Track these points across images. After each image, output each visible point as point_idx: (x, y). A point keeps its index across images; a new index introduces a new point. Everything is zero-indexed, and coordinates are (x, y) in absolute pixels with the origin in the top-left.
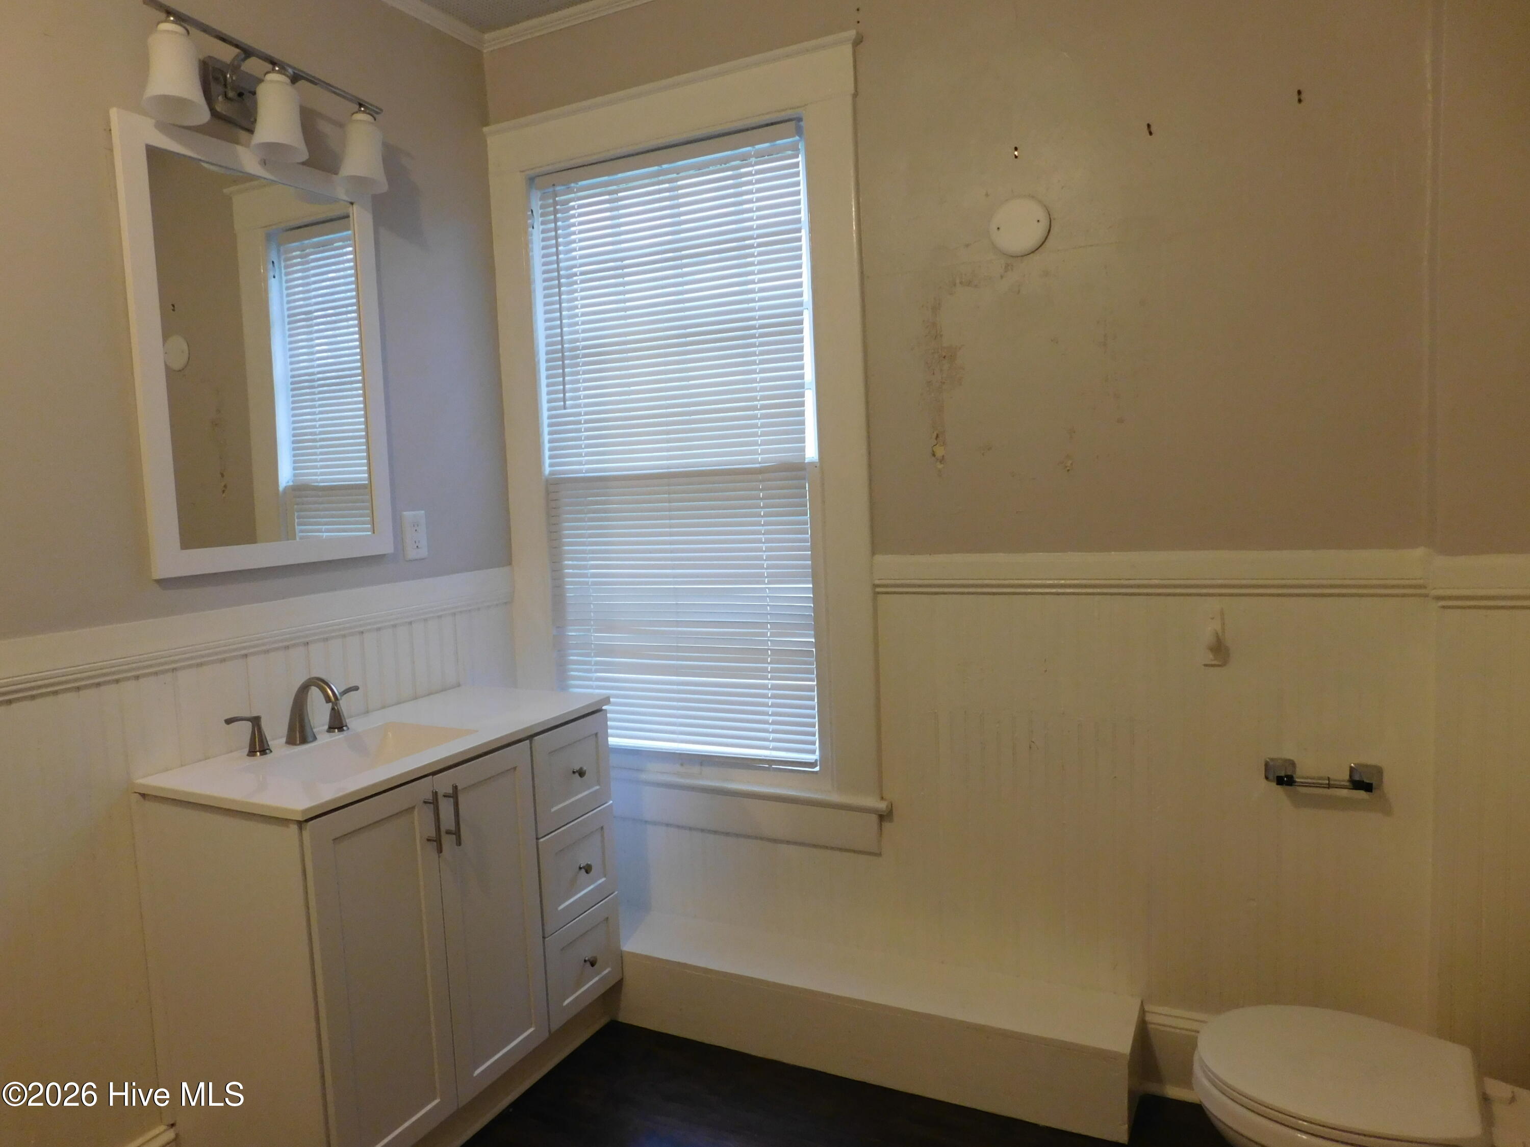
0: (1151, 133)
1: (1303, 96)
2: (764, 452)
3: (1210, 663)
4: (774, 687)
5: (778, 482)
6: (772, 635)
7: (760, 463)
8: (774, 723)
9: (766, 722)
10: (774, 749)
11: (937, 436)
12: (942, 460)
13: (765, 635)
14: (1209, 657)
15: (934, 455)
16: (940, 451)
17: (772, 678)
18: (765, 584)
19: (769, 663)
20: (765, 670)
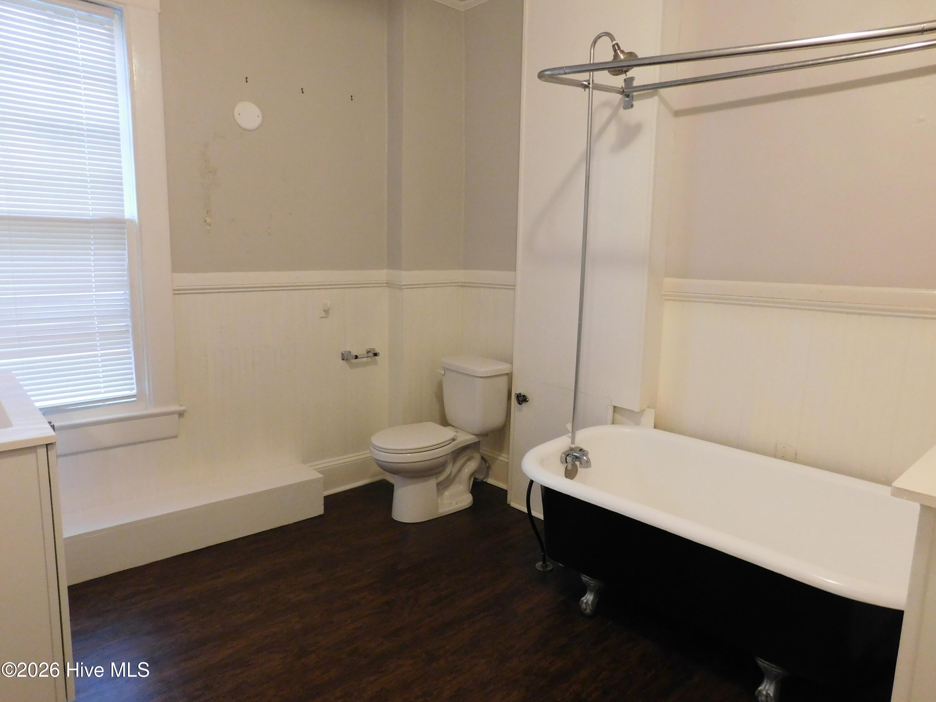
0: (303, 92)
1: (353, 98)
2: (93, 210)
3: (324, 316)
4: (102, 355)
5: (107, 230)
6: (98, 324)
7: (91, 216)
8: (104, 377)
9: (98, 377)
10: (106, 392)
11: (207, 212)
12: (210, 225)
13: (94, 324)
14: (323, 314)
15: (205, 221)
16: (209, 220)
17: (101, 350)
18: (94, 292)
19: (98, 341)
20: (96, 345)
